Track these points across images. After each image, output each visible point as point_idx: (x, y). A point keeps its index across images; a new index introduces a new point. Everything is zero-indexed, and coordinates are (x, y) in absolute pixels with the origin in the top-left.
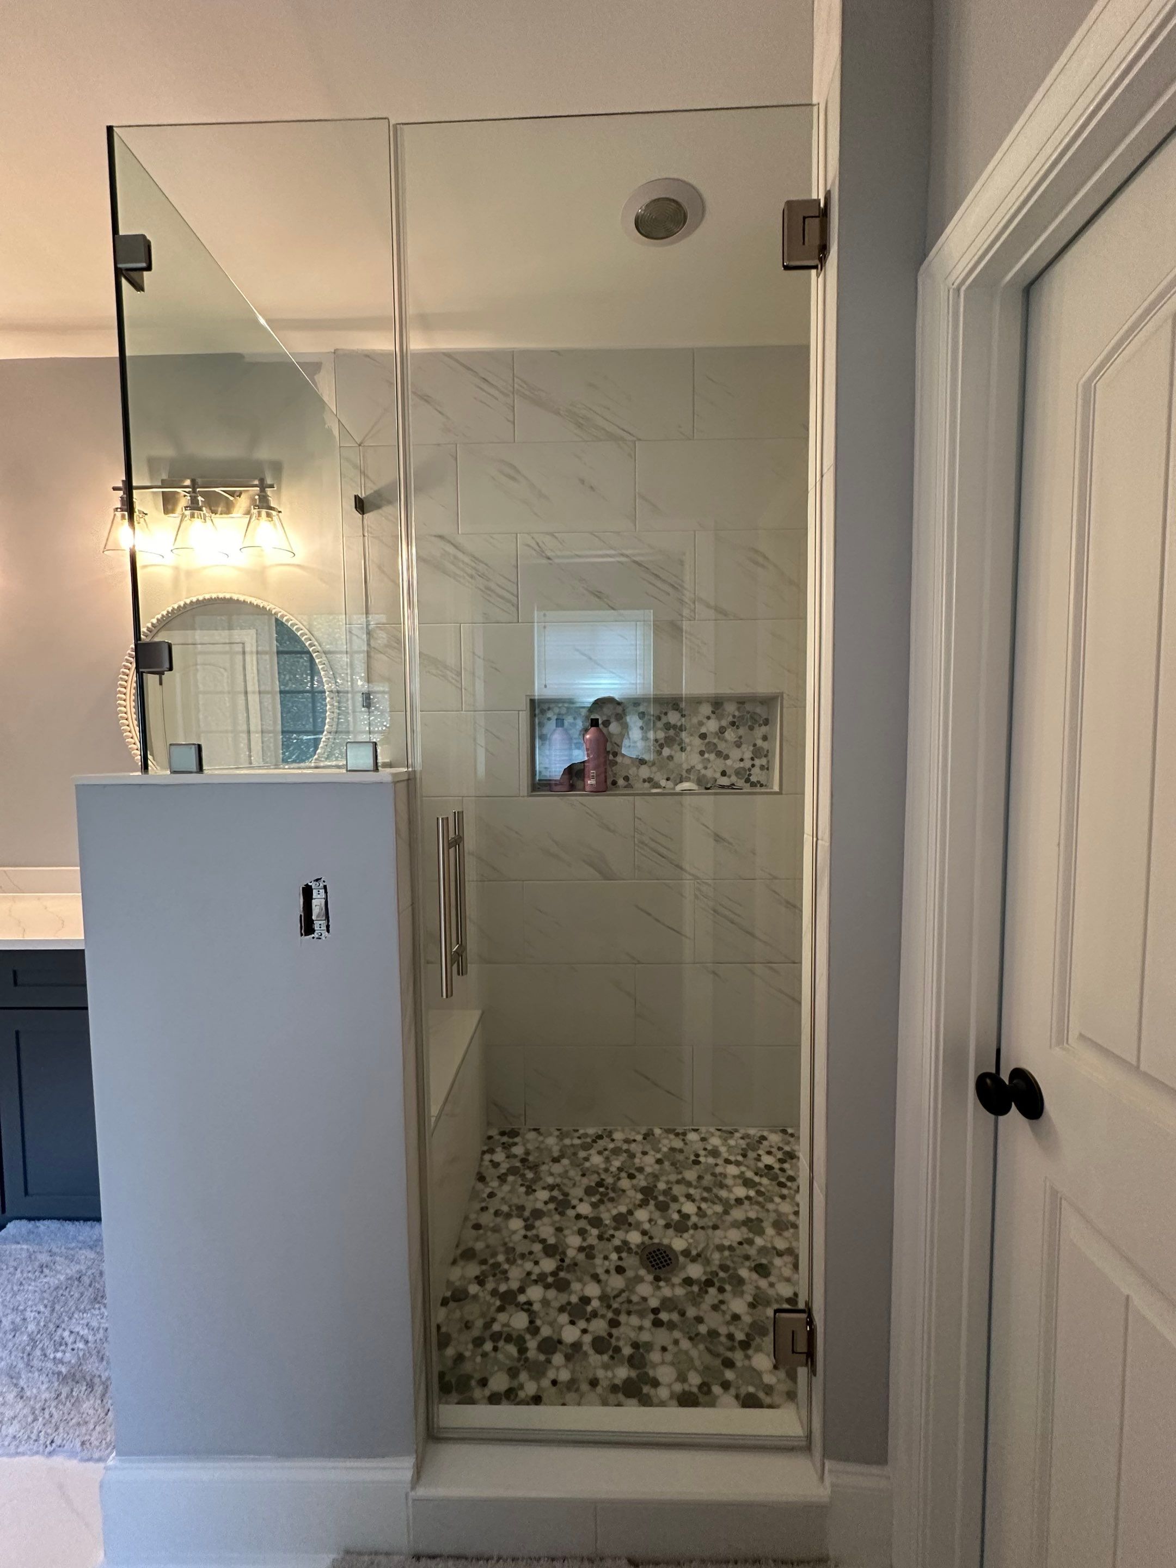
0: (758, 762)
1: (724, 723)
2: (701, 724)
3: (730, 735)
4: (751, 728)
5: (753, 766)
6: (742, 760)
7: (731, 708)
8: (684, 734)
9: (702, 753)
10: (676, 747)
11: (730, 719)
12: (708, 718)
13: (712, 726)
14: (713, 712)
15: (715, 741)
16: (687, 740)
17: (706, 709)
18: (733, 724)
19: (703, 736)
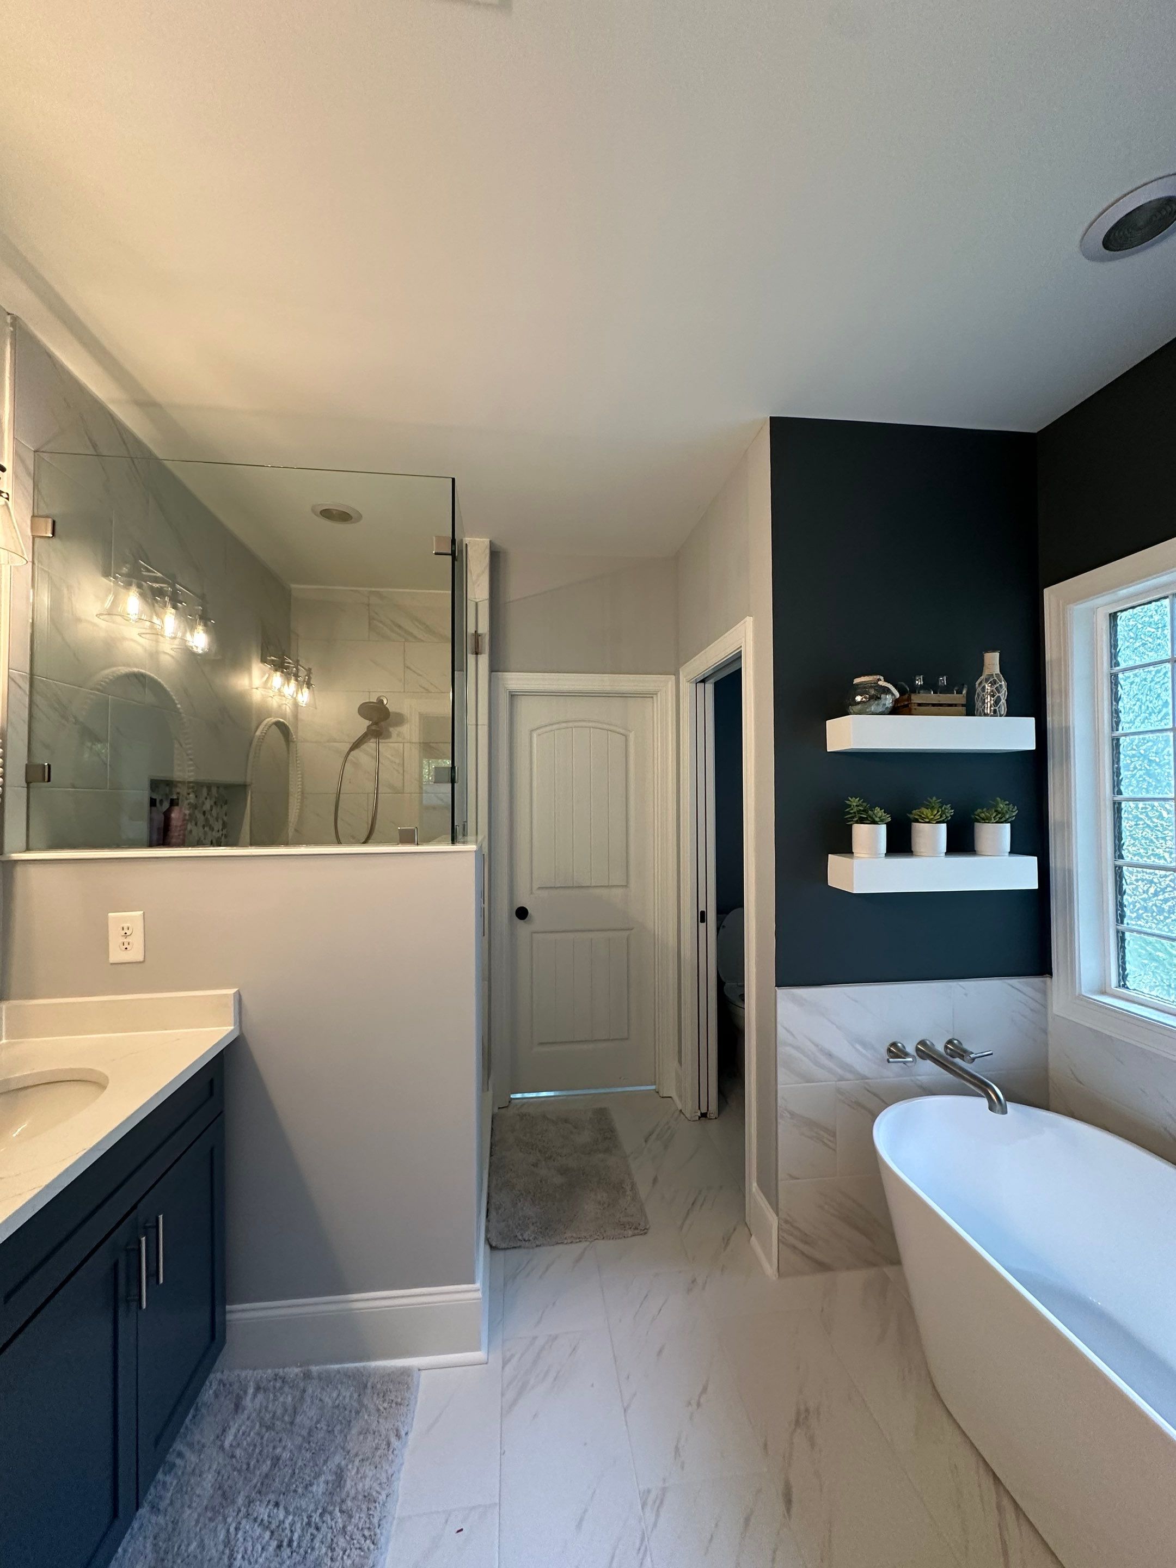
0: (224, 832)
1: (213, 804)
2: (203, 803)
3: (214, 812)
4: (222, 807)
5: (222, 835)
6: (218, 831)
7: (214, 790)
8: (196, 812)
9: (204, 827)
10: (193, 823)
11: (214, 800)
12: (206, 798)
13: (207, 806)
14: (208, 794)
15: (209, 817)
16: (198, 817)
17: (205, 791)
18: (215, 803)
19: (204, 813)
